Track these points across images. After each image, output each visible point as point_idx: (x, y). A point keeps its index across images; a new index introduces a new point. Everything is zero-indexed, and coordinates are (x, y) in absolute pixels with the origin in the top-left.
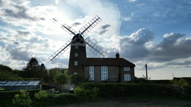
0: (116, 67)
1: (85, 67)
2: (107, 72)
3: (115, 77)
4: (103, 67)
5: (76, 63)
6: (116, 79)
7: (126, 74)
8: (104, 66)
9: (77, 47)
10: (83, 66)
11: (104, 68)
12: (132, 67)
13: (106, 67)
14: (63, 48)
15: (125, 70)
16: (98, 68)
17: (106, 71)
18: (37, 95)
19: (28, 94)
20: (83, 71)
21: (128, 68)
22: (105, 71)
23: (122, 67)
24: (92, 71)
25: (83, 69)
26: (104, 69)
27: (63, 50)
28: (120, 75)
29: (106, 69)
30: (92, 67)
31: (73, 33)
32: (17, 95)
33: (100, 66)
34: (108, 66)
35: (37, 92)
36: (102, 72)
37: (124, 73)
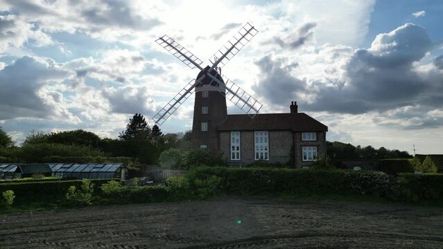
0: (286, 133)
1: (222, 134)
2: (267, 144)
3: (283, 153)
4: (259, 133)
5: (204, 127)
6: (285, 157)
7: (307, 148)
8: (261, 130)
9: (205, 95)
10: (219, 132)
11: (262, 134)
12: (321, 132)
13: (264, 133)
14: (177, 98)
15: (305, 138)
16: (248, 135)
17: (266, 142)
18: (104, 188)
19: (92, 186)
20: (219, 143)
21: (311, 134)
22: (261, 142)
23: (297, 134)
24: (236, 141)
25: (218, 137)
26: (261, 138)
27: (178, 101)
28: (293, 148)
29: (266, 139)
30: (235, 133)
31: (198, 66)
32: (73, 188)
33: (253, 131)
34: (270, 131)
35: (105, 182)
36: (256, 145)
37: (301, 146)
